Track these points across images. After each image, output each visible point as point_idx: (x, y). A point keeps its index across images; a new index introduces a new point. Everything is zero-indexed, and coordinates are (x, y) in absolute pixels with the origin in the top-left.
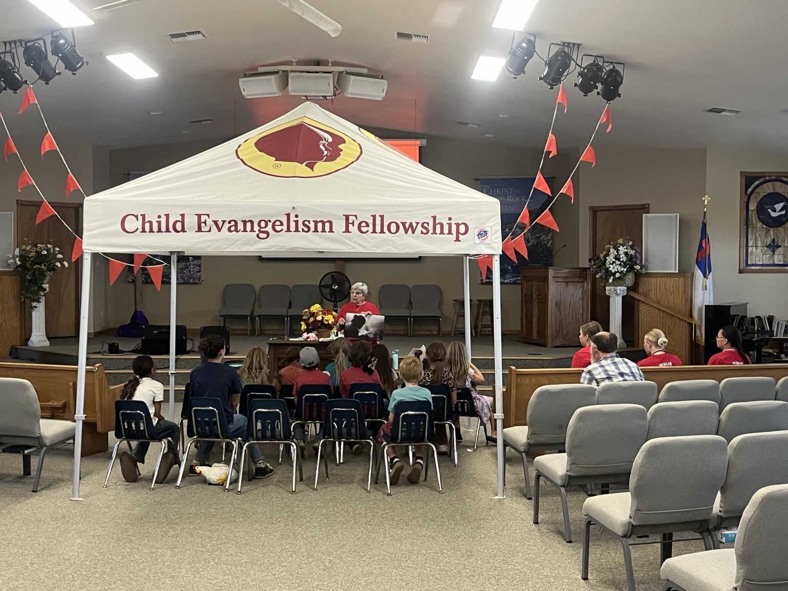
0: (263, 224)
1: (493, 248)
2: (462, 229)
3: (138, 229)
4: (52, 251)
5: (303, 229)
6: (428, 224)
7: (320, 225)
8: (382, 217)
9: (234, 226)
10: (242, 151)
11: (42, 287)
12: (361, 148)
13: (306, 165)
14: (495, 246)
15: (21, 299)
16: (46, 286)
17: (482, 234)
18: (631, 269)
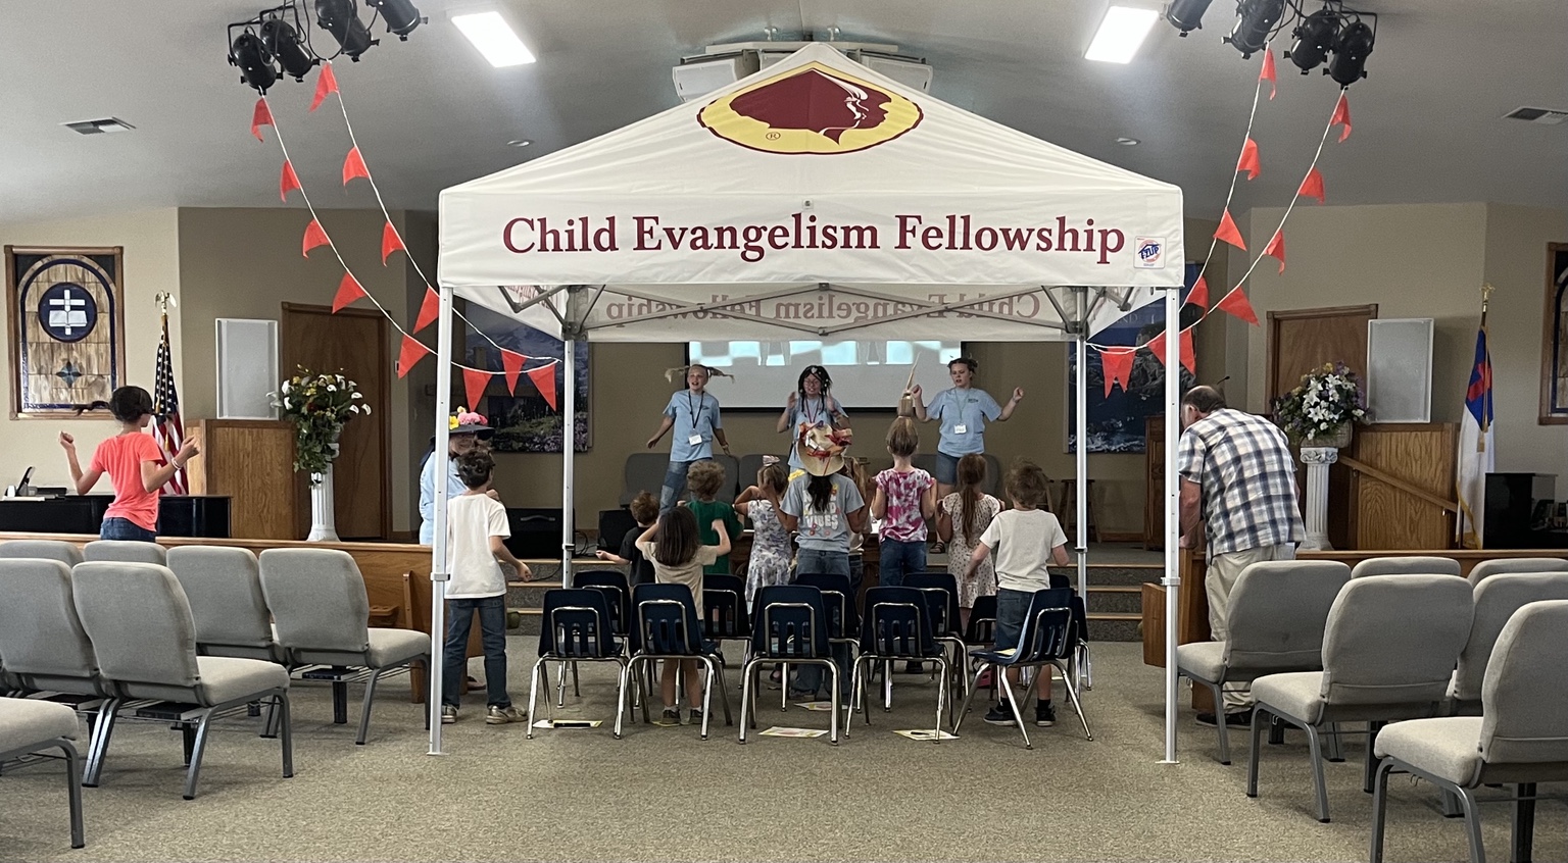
0: (752, 234)
1: (1167, 276)
2: (1112, 240)
3: (533, 244)
4: (343, 387)
5: (823, 242)
6: (1050, 231)
7: (854, 234)
8: (966, 219)
9: (701, 240)
10: (708, 115)
11: (329, 447)
12: (919, 110)
13: (824, 134)
14: (1172, 271)
15: (294, 467)
16: (335, 446)
17: (1149, 250)
18: (1347, 415)
